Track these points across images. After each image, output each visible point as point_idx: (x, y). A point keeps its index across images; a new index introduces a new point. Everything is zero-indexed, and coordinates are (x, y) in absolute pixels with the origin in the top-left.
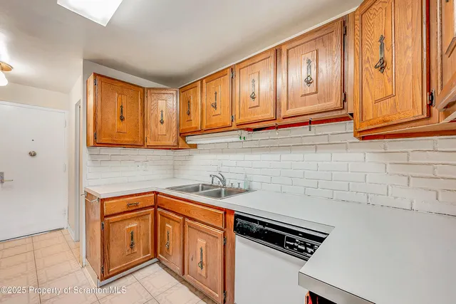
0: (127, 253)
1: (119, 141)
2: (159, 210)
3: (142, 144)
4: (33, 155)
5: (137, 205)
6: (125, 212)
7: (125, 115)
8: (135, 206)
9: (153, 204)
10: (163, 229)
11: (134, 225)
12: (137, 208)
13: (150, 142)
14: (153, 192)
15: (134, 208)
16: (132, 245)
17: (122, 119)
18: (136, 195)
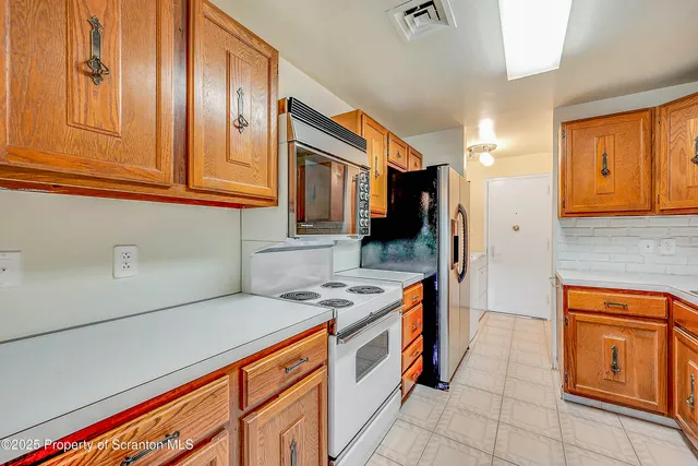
0: (605, 376)
1: (600, 207)
2: (676, 329)
3: (647, 207)
4: (516, 229)
5: (624, 307)
6: (600, 313)
7: (610, 167)
8: (621, 308)
9: (663, 315)
10: (684, 368)
11: (620, 338)
12: (624, 312)
13: (665, 203)
14: (666, 295)
15: (620, 312)
16: (614, 367)
17: (605, 173)
18: (623, 291)
